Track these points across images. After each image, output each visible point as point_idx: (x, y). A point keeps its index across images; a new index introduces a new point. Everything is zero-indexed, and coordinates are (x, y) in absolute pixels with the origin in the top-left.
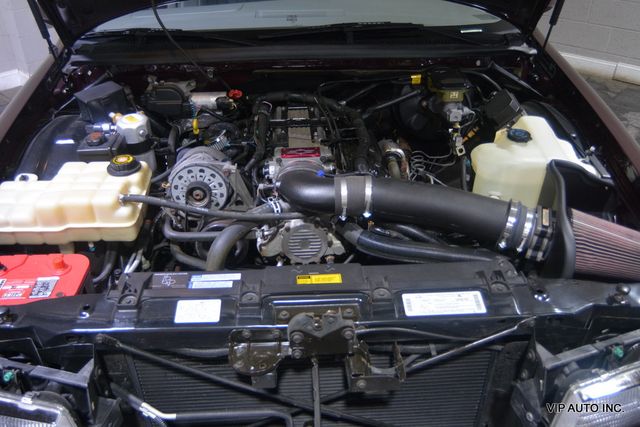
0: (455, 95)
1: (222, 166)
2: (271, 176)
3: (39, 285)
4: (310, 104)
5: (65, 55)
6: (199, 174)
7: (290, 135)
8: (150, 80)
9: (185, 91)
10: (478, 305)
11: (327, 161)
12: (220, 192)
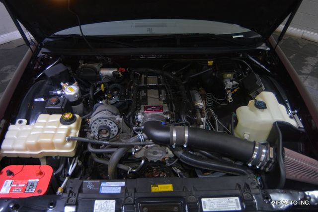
0: (229, 75)
1: (115, 118)
2: (139, 120)
3: (29, 184)
4: (158, 75)
5: (39, 47)
6: (104, 122)
7: (148, 95)
8: (80, 62)
9: (97, 68)
10: (237, 205)
11: (166, 113)
12: (114, 129)
